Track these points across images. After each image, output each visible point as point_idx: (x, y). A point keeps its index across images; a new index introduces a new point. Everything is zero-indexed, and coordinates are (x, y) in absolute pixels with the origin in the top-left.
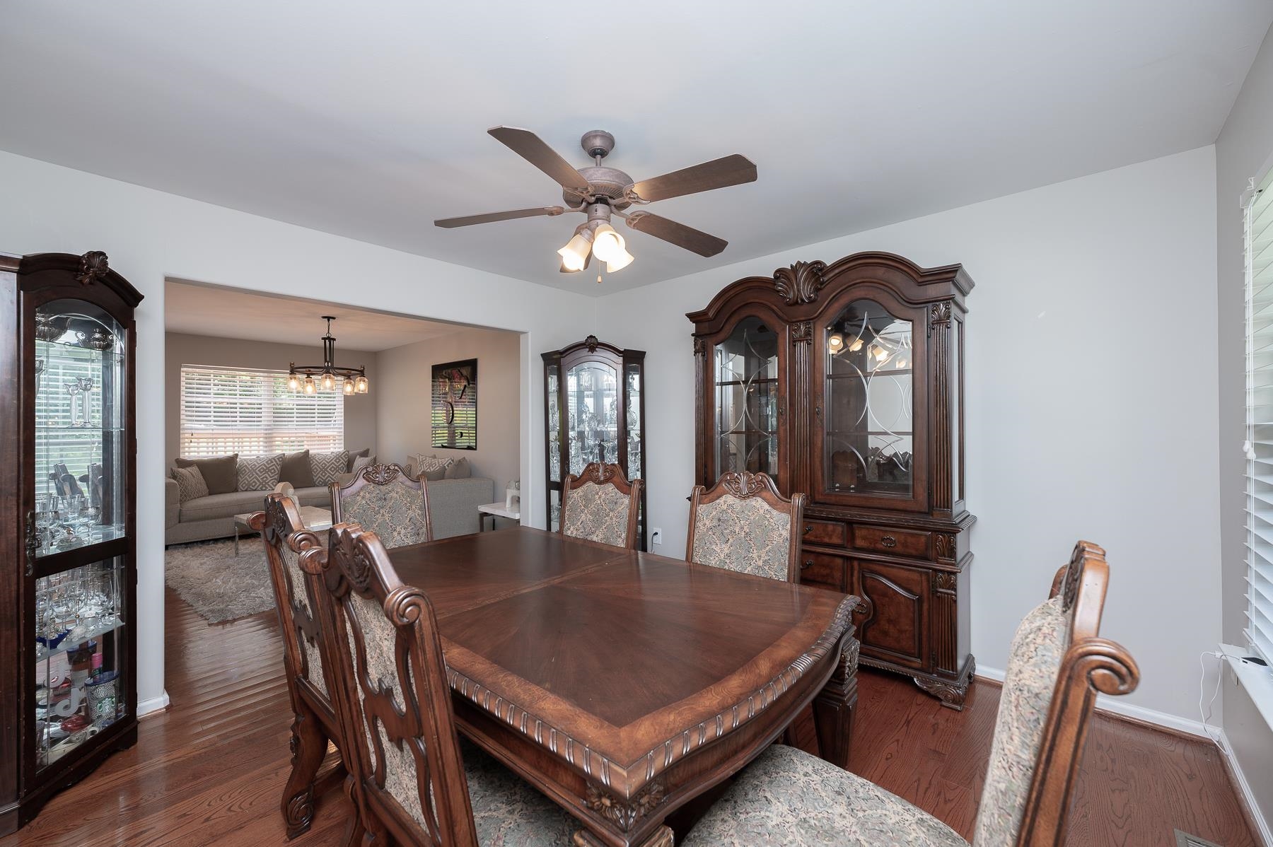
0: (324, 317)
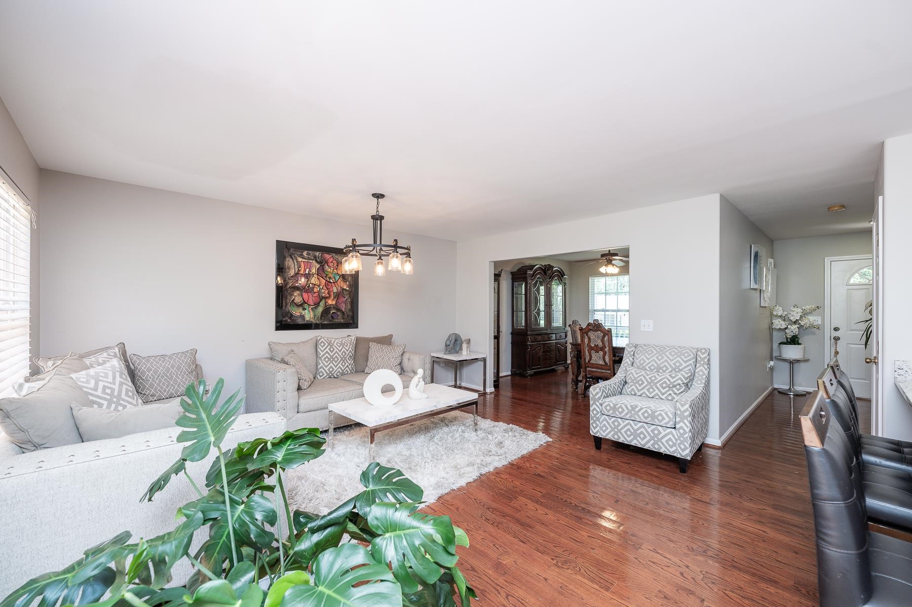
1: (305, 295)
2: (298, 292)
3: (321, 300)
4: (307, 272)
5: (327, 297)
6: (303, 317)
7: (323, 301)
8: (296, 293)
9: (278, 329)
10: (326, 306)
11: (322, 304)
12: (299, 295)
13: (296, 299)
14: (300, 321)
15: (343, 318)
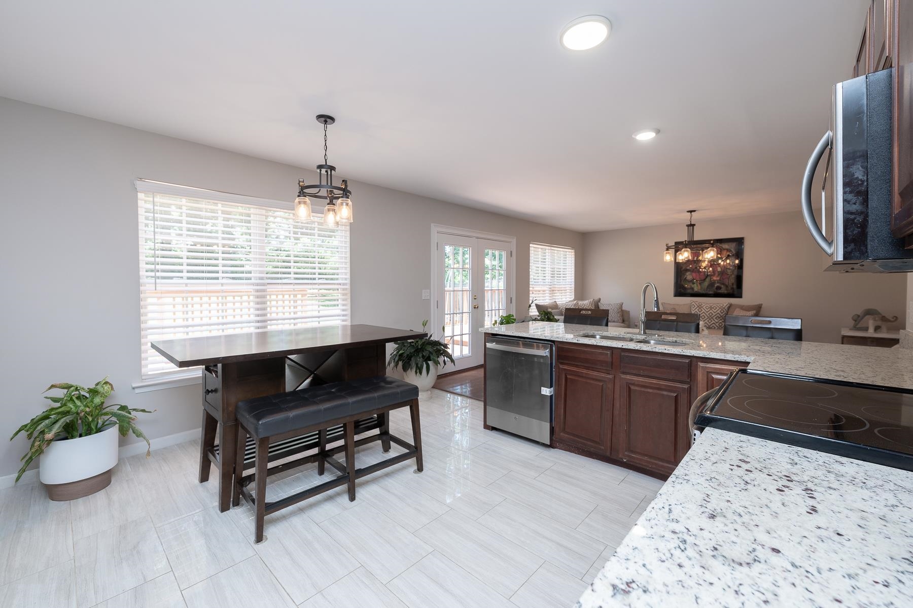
0: (688, 212)
1: (694, 274)
2: (689, 273)
3: (707, 277)
4: (695, 259)
5: (712, 275)
6: (693, 289)
7: (709, 278)
8: (688, 273)
9: (675, 295)
10: (711, 281)
11: (708, 280)
12: (690, 274)
13: (688, 277)
14: (689, 291)
15: (727, 290)
